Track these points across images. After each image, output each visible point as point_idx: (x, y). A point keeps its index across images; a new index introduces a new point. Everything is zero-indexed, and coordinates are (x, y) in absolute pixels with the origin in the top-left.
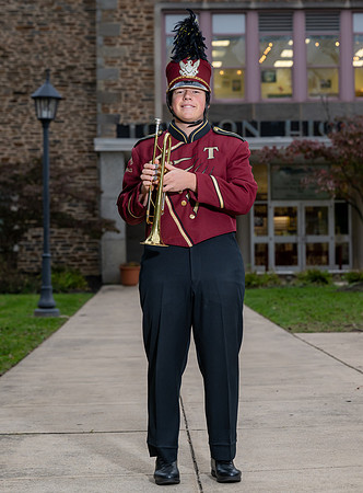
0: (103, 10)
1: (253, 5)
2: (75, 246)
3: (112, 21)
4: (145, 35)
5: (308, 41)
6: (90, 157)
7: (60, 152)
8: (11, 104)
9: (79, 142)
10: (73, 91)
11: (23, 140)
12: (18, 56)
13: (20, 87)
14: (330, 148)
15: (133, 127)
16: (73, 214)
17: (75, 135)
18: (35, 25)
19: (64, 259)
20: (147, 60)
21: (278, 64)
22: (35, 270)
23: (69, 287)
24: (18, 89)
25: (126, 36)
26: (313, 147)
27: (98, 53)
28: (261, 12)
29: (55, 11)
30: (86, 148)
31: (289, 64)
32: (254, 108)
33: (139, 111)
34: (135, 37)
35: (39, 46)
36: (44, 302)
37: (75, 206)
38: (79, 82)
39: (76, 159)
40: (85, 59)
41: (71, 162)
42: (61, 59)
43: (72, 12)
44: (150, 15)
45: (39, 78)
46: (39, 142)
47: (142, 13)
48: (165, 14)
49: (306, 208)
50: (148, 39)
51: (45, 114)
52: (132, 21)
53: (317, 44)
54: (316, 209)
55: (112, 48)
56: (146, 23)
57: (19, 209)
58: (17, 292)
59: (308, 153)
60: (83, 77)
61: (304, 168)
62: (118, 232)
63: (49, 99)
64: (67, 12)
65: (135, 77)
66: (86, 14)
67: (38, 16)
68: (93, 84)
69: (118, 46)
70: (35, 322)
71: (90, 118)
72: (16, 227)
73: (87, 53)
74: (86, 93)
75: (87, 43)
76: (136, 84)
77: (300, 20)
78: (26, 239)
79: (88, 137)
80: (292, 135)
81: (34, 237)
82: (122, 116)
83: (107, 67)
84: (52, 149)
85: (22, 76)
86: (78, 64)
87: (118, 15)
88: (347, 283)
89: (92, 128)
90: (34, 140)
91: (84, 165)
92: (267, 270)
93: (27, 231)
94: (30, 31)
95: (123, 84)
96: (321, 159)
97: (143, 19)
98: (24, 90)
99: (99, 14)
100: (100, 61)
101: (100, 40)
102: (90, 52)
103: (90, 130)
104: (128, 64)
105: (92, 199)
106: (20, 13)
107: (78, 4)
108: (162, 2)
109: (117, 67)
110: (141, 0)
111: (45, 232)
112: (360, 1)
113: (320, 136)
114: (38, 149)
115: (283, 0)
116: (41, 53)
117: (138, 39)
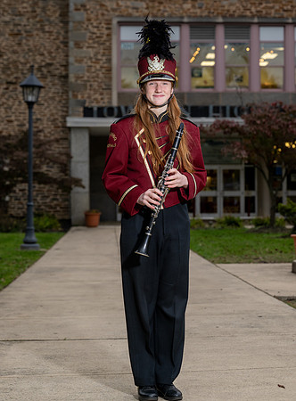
0: (74, 22)
1: (186, 20)
2: (51, 197)
3: (80, 30)
4: (105, 41)
5: (226, 47)
6: (63, 131)
7: (41, 127)
8: (5, 91)
9: (55, 120)
10: (51, 82)
11: (13, 118)
12: (10, 55)
13: (11, 79)
14: (243, 126)
15: (95, 109)
16: (50, 174)
17: (52, 115)
18: (22, 32)
19: (43, 207)
20: (106, 59)
21: (204, 64)
22: (22, 215)
23: (47, 228)
24: (9, 80)
25: (91, 41)
26: (230, 125)
27: (70, 54)
28: (192, 25)
29: (38, 22)
30: (60, 124)
31: (212, 64)
32: (186, 96)
33: (100, 97)
34: (98, 42)
35: (26, 48)
36: (28, 239)
37: (52, 167)
38: (55, 75)
39: (53, 132)
40: (60, 59)
41: (49, 135)
42: (42, 58)
43: (51, 23)
44: (109, 26)
45: (25, 72)
46: (25, 119)
48: (120, 26)
49: (224, 171)
50: (108, 44)
51: (30, 98)
52: (95, 30)
53: (233, 49)
54: (231, 171)
55: (80, 50)
56: (106, 32)
57: (10, 169)
58: (8, 231)
59: (227, 130)
60: (59, 71)
61: (223, 140)
62: (84, 187)
63: (33, 87)
64: (47, 23)
65: (98, 72)
66: (61, 25)
67: (25, 26)
68: (66, 77)
69: (85, 49)
70: (21, 254)
71: (64, 102)
72: (8, 183)
73: (62, 54)
74: (60, 83)
75: (62, 46)
76: (98, 77)
77: (220, 31)
78: (15, 192)
79: (62, 116)
80: (214, 116)
81: (20, 190)
82: (88, 100)
83: (77, 64)
85: (13, 70)
86: (54, 62)
87: (85, 26)
88: (254, 227)
89: (65, 109)
90: (21, 118)
91: (59, 137)
92: (194, 216)
93: (15, 185)
94: (19, 37)
95: (88, 77)
96: (236, 134)
97: (104, 29)
98: (14, 81)
99: (71, 24)
100: (71, 59)
101: (71, 44)
102: (64, 52)
103: (63, 111)
104: (92, 62)
105: (65, 162)
106: (12, 23)
107: (55, 17)
108: (118, 16)
109: (84, 65)
110: (103, 15)
111: (29, 187)
112: (266, 17)
113: (234, 116)
114: (24, 125)
115: (208, 16)
116: (27, 53)
117: (100, 44)
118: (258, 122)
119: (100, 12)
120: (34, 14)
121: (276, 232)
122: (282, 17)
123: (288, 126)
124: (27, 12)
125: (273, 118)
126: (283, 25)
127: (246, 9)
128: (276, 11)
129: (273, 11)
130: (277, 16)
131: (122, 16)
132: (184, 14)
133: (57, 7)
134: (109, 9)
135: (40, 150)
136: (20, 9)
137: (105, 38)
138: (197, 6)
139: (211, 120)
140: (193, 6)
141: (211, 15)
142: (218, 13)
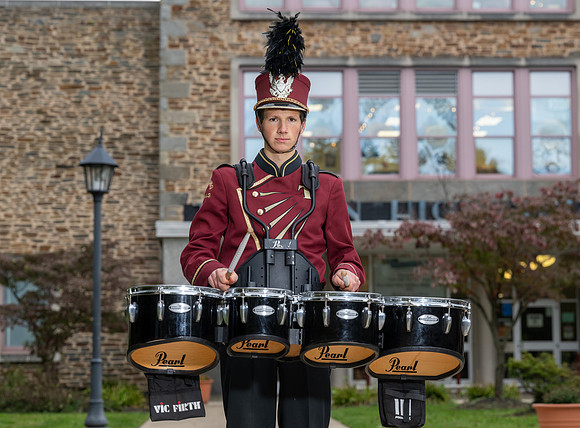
0: (168, 66)
1: (351, 62)
3: (179, 79)
4: (218, 97)
5: (418, 105)
6: (150, 245)
7: (113, 239)
8: (54, 180)
9: (136, 227)
10: (129, 164)
11: (67, 224)
12: (62, 122)
13: (65, 160)
17: (132, 219)
18: (83, 83)
19: (116, 372)
20: (221, 127)
21: (382, 134)
22: (81, 385)
23: (123, 405)
24: (61, 162)
25: (196, 98)
26: (427, 231)
27: (162, 118)
28: (363, 70)
29: (108, 67)
30: (145, 235)
31: (396, 134)
32: (352, 186)
34: (207, 100)
35: (89, 109)
36: (93, 419)
38: (137, 154)
39: (133, 248)
40: (144, 126)
41: (126, 252)
42: (115, 125)
43: (129, 68)
44: (225, 73)
45: (88, 148)
47: (216, 70)
48: (244, 72)
50: (223, 102)
51: (97, 186)
52: (203, 80)
55: (178, 112)
56: (221, 82)
57: (62, 309)
58: (59, 411)
59: (421, 239)
60: (143, 147)
61: (418, 259)
63: (101, 166)
64: (124, 68)
65: (207, 148)
66: (147, 71)
67: (87, 73)
68: (155, 156)
69: (186, 110)
71: (151, 197)
72: (58, 331)
73: (147, 118)
74: (146, 167)
75: (148, 106)
76: (208, 157)
77: (408, 79)
78: (69, 346)
79: (147, 221)
80: (399, 219)
81: (79, 344)
82: (191, 195)
83: (172, 136)
84: (103, 236)
85: (67, 145)
86: (136, 132)
87: (186, 72)
88: (467, 400)
89: (153, 209)
90: (80, 225)
91: (142, 255)
92: (368, 384)
93: (71, 335)
94: (78, 90)
95: (191, 156)
96: (436, 247)
97: (217, 78)
98: (69, 163)
99: (163, 71)
100: (164, 128)
101: (164, 103)
102: (151, 117)
103: (150, 213)
104: (197, 132)
106: (66, 69)
107: (137, 58)
108: (240, 56)
109: (184, 136)
110: (215, 54)
111: (94, 338)
112: (482, 57)
113: (434, 219)
114: (87, 236)
115: (388, 56)
116: (91, 118)
117: (210, 102)
118: (474, 225)
119: (211, 49)
120: (103, 54)
121: (505, 407)
122: (510, 57)
123: (522, 231)
124: (92, 50)
125: (498, 219)
126: (512, 68)
127: (450, 44)
128: (500, 46)
129: (494, 47)
130: (501, 55)
131: (247, 56)
132: (349, 53)
133: (141, 42)
134: (226, 45)
135: (112, 275)
136: (80, 46)
137: (219, 91)
138: (369, 38)
139: (395, 225)
140: (364, 40)
141: (393, 54)
142: (404, 52)
